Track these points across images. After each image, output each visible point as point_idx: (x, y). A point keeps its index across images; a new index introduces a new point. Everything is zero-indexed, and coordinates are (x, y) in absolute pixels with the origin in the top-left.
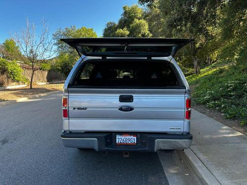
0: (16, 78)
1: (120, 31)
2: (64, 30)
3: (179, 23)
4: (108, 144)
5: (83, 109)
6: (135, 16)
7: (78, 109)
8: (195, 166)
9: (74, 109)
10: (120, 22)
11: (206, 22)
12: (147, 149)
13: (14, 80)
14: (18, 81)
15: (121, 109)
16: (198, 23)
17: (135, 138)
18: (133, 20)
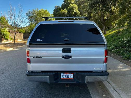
0: (6, 38)
1: (62, 11)
2: (32, 11)
3: (95, 5)
4: (55, 79)
5: (40, 57)
6: (70, 2)
7: (36, 57)
8: (109, 91)
9: (34, 57)
10: (62, 6)
11: (111, 4)
12: (80, 82)
13: (5, 39)
14: (7, 39)
15: (63, 57)
16: (107, 5)
17: (73, 75)
18: (69, 4)
